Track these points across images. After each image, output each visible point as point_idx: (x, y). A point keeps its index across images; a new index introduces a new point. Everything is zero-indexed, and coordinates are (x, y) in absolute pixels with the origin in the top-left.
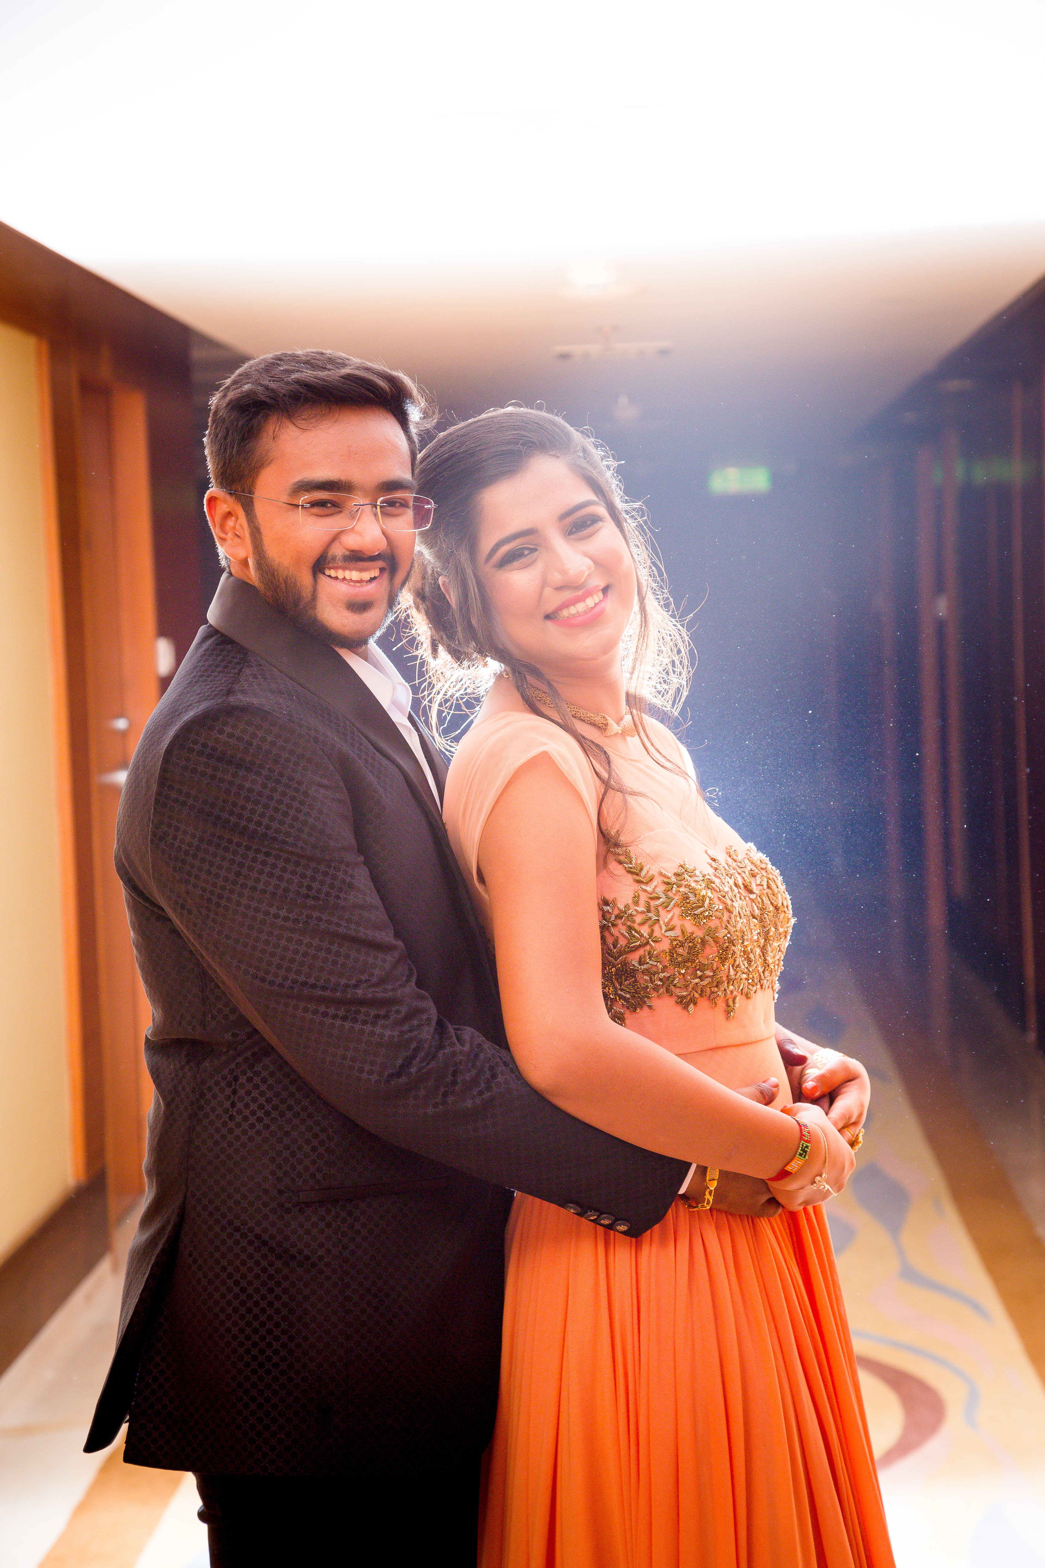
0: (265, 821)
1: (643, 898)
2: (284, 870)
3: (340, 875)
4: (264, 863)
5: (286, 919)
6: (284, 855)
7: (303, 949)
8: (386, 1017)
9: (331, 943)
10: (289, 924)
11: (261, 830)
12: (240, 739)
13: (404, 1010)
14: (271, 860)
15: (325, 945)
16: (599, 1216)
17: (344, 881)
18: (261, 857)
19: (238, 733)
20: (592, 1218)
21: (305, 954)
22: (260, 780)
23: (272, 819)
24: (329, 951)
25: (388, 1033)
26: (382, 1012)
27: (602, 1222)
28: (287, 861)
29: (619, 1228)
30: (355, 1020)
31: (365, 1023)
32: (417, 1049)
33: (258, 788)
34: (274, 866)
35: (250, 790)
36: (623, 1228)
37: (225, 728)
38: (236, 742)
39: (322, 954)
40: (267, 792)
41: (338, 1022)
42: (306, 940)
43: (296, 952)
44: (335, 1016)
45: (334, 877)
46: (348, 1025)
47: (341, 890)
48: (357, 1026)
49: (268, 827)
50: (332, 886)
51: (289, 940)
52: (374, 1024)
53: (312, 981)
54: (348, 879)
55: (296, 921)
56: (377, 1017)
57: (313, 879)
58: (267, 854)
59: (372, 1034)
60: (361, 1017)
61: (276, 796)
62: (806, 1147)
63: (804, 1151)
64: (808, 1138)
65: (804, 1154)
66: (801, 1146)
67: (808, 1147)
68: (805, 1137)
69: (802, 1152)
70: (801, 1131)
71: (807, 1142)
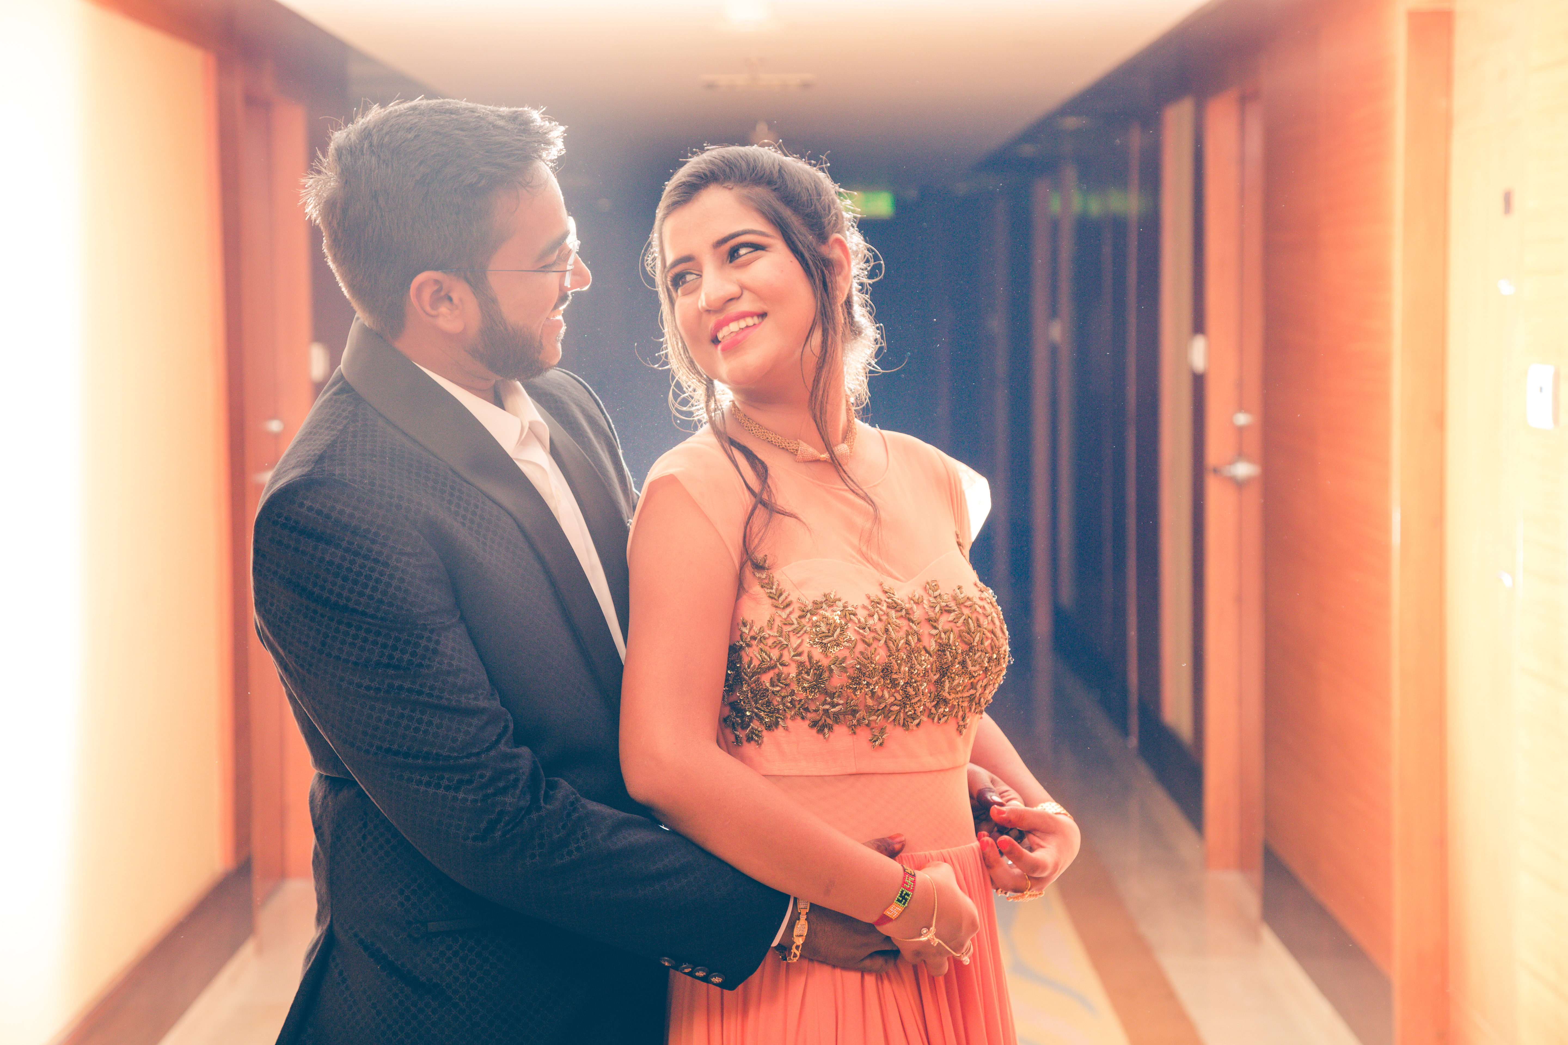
0: (345, 593)
1: (778, 622)
2: (365, 640)
3: (423, 643)
4: (346, 634)
5: (368, 688)
6: (365, 626)
7: (385, 717)
8: (470, 782)
9: (413, 711)
10: (372, 693)
11: (342, 602)
12: (319, 512)
13: (488, 774)
14: (353, 631)
15: (407, 712)
16: (693, 969)
17: (427, 648)
18: (343, 628)
19: (317, 506)
20: (687, 971)
21: (387, 722)
22: (339, 553)
23: (351, 591)
24: (410, 719)
25: (471, 797)
26: (466, 777)
27: (697, 974)
28: (368, 631)
29: (713, 980)
30: (438, 786)
31: (448, 788)
32: (501, 813)
33: (337, 561)
34: (355, 637)
35: (331, 563)
36: (717, 980)
37: (305, 502)
38: (315, 516)
39: (405, 722)
40: (346, 564)
41: (422, 788)
42: (389, 708)
43: (379, 719)
44: (419, 782)
45: (417, 645)
46: (431, 790)
47: (424, 657)
48: (441, 792)
49: (348, 599)
50: (414, 654)
51: (372, 708)
52: (457, 789)
53: (395, 747)
54: (432, 646)
55: (378, 690)
56: (461, 782)
57: (395, 648)
58: (349, 625)
59: (455, 799)
60: (445, 782)
61: (356, 568)
62: (906, 894)
63: (903, 898)
64: (910, 886)
65: (904, 901)
66: (900, 892)
67: (908, 895)
68: (907, 884)
69: (901, 899)
70: (904, 878)
71: (909, 889)
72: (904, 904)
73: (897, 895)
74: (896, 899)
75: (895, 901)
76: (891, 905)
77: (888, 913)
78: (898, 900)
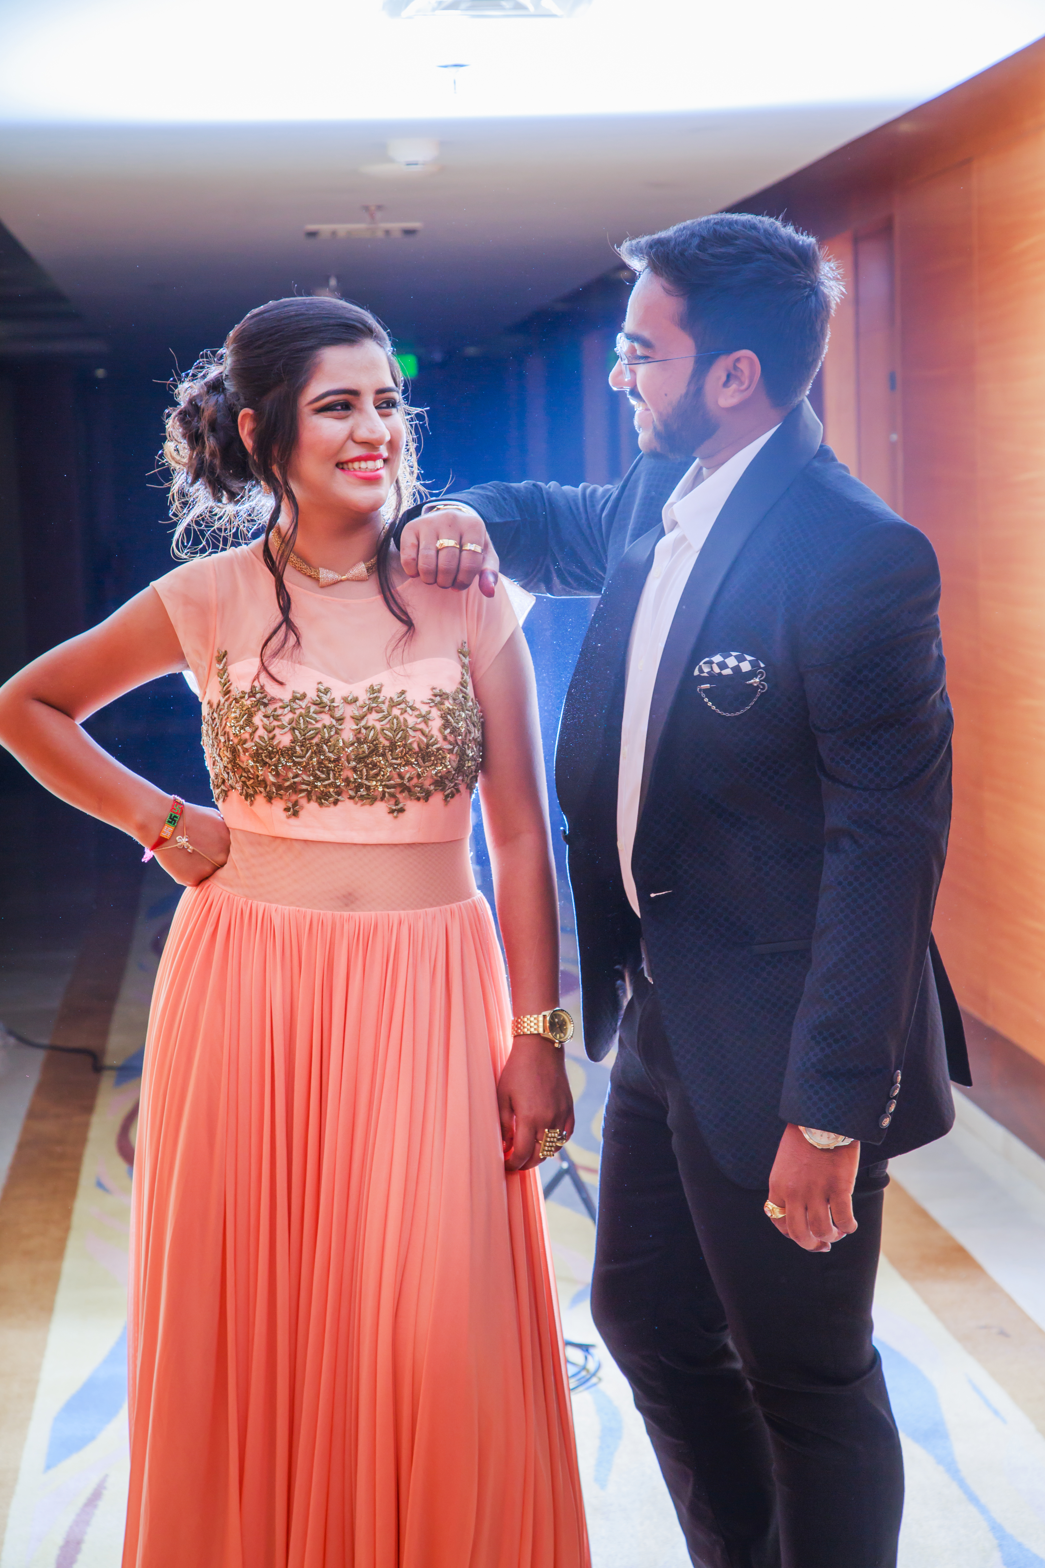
62: (175, 817)
63: (173, 819)
64: (178, 811)
65: (173, 822)
66: (169, 815)
67: (177, 817)
68: (175, 809)
69: (171, 820)
70: (173, 806)
71: (177, 813)
72: (174, 824)
73: (167, 817)
74: (167, 821)
75: (166, 822)
76: (164, 826)
77: (163, 835)
78: (169, 822)
